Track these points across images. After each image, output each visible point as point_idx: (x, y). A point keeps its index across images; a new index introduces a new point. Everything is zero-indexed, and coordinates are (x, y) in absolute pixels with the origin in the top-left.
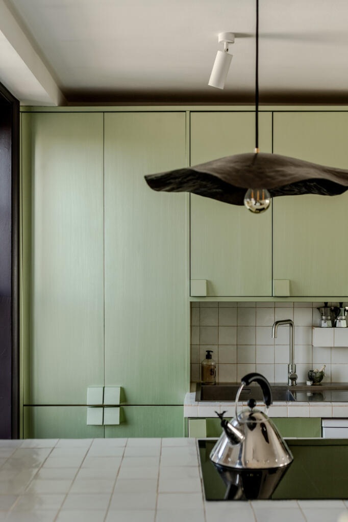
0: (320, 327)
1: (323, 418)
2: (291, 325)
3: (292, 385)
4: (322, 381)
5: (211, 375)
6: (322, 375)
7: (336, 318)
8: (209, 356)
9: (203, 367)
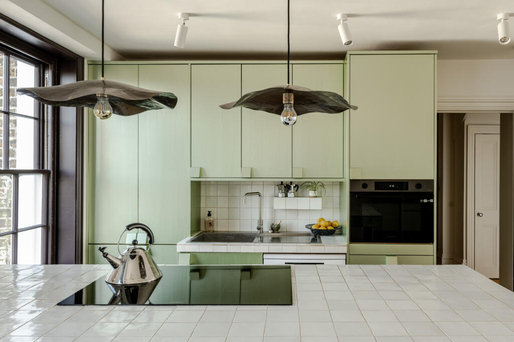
0: (278, 197)
1: (264, 253)
2: (259, 195)
3: (260, 233)
4: (279, 231)
5: (210, 226)
6: (279, 227)
7: (288, 191)
8: (209, 215)
9: (205, 222)
